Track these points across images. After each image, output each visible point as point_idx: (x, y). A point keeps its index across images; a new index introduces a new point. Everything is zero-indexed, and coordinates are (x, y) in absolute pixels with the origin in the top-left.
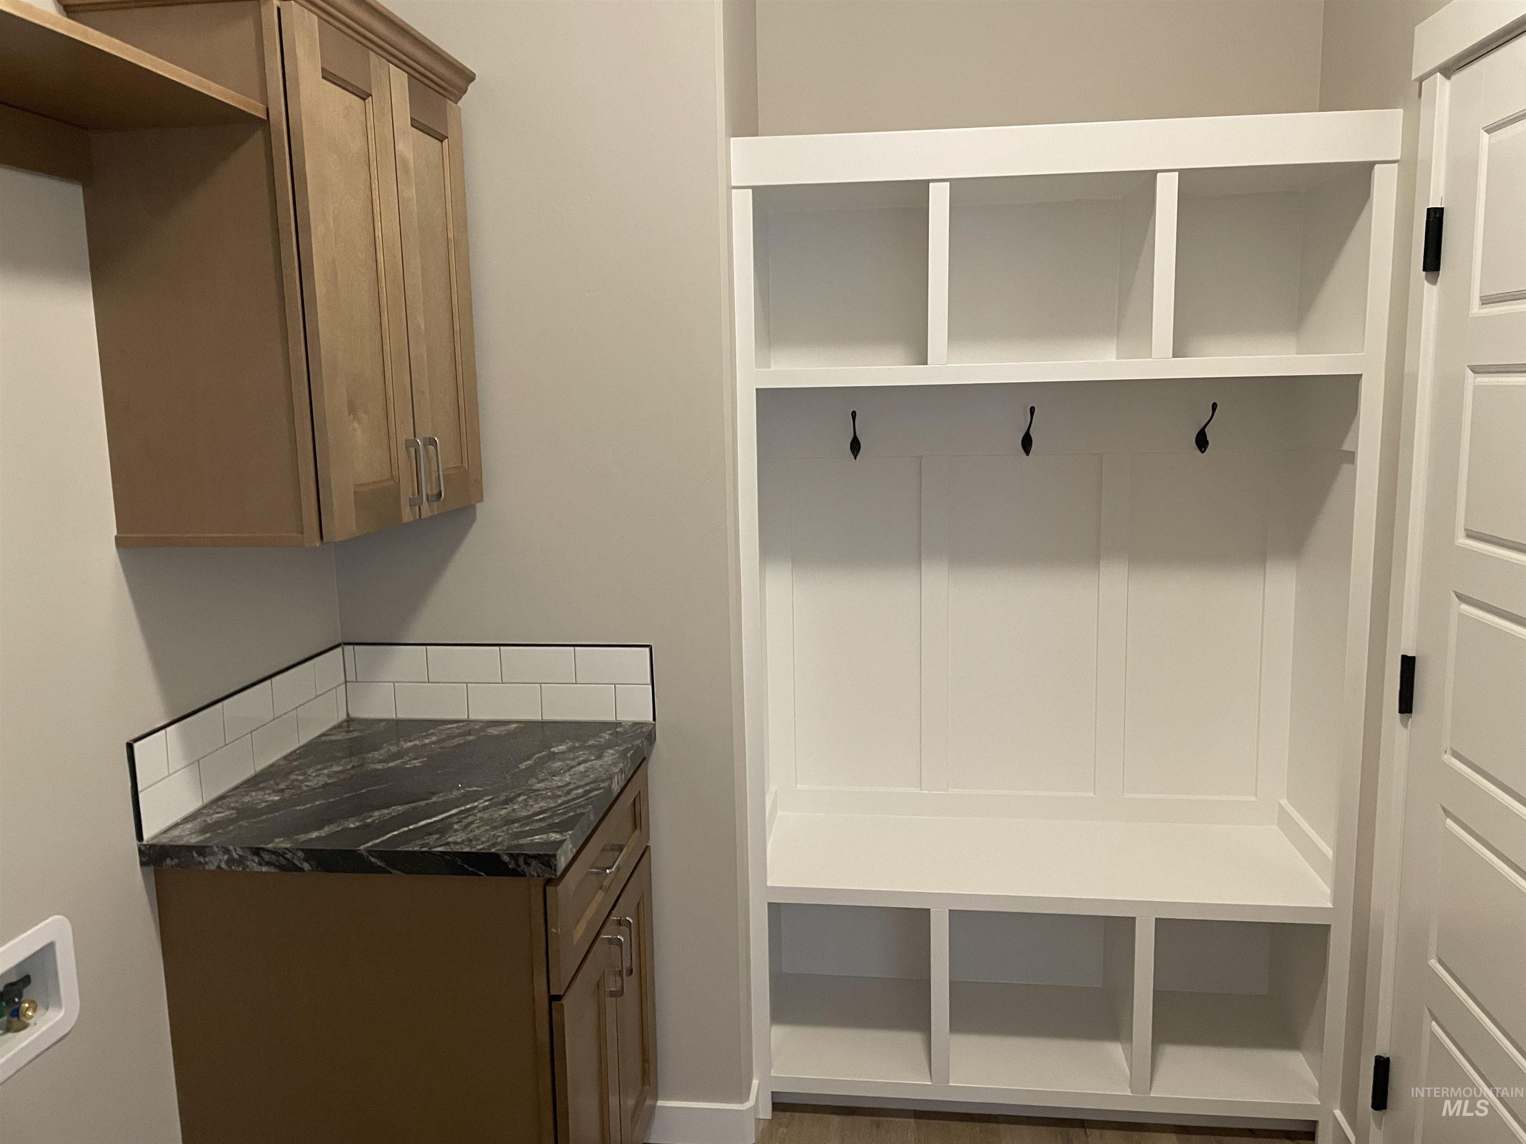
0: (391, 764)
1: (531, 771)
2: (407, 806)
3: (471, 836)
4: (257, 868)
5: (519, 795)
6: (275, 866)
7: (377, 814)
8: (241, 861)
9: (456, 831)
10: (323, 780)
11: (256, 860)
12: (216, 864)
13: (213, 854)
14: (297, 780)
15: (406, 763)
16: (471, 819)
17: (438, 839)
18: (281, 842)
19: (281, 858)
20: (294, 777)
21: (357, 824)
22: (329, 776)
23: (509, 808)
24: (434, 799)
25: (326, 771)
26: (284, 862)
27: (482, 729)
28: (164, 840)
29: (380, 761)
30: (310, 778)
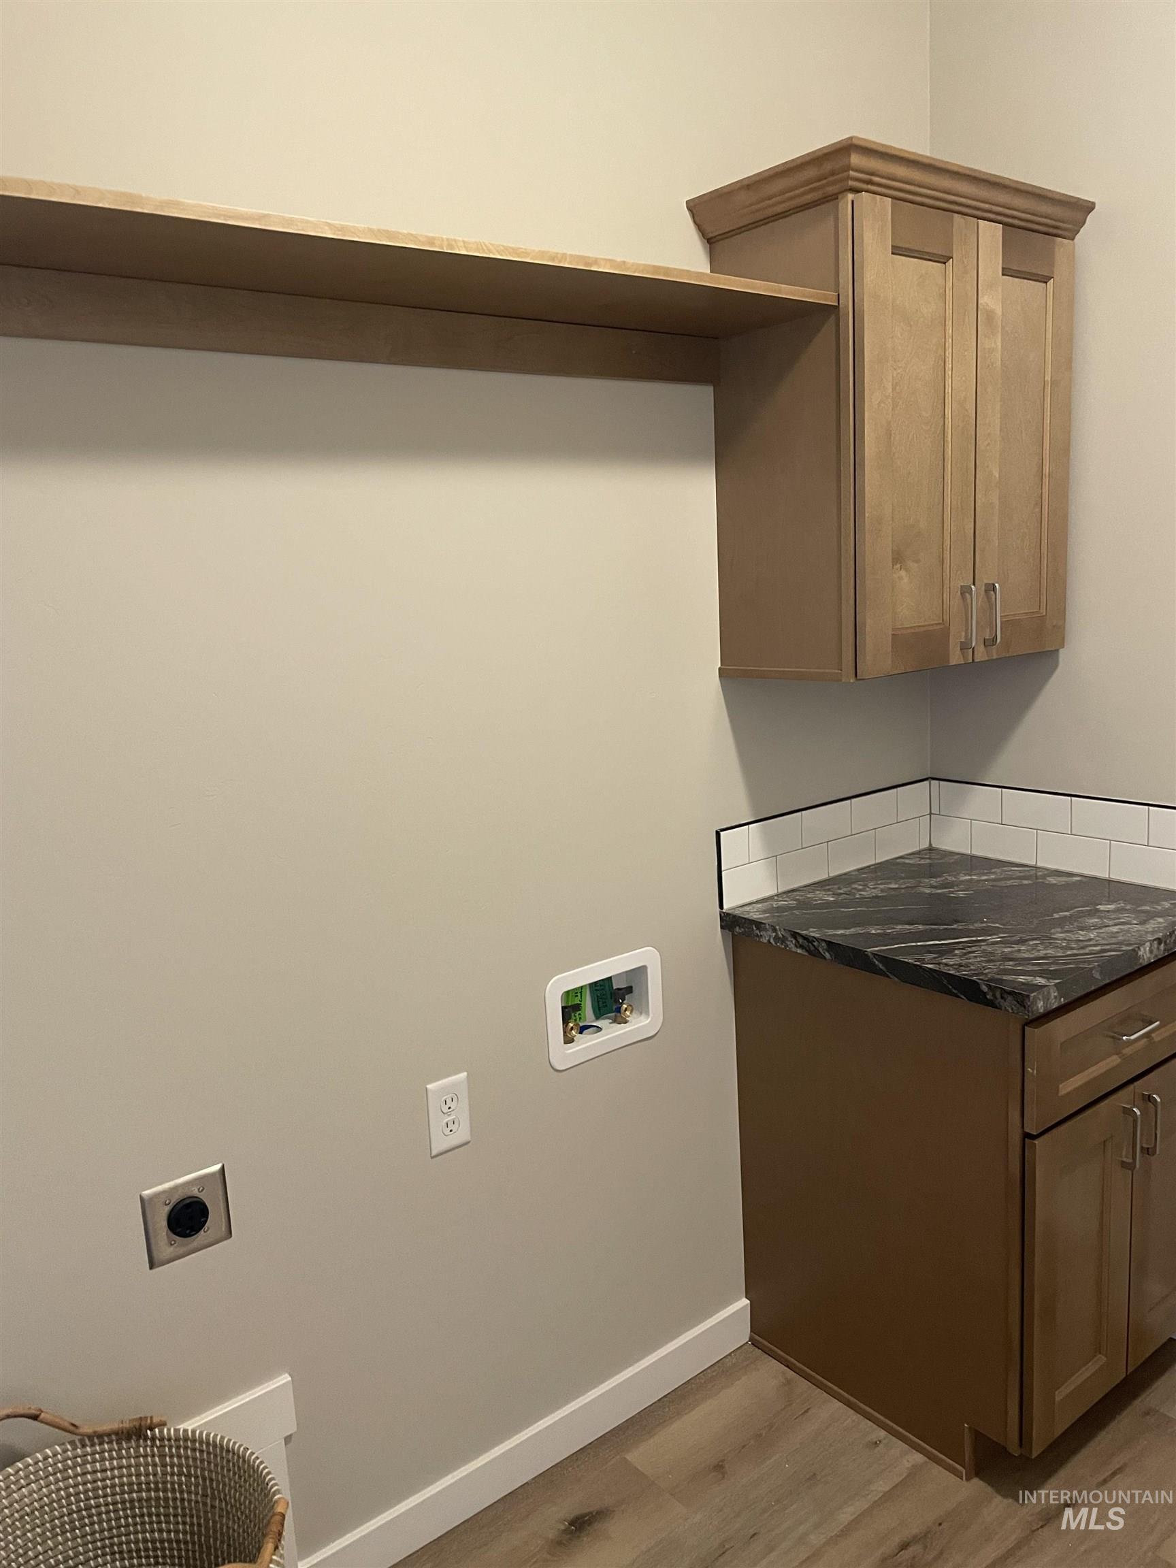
0: (939, 891)
1: (1061, 922)
2: (927, 927)
3: (963, 962)
4: (794, 949)
5: (1035, 939)
6: (807, 951)
7: (900, 927)
8: (783, 940)
9: (956, 955)
10: (877, 892)
11: (794, 942)
12: (767, 939)
13: (766, 930)
14: (855, 889)
15: (952, 892)
16: (974, 949)
17: (935, 958)
18: (814, 932)
19: (810, 944)
20: (854, 886)
21: (879, 931)
22: (882, 891)
23: (1016, 947)
24: (955, 926)
25: (882, 886)
26: (812, 948)
27: (1044, 877)
28: (737, 912)
29: (932, 887)
30: (868, 889)
